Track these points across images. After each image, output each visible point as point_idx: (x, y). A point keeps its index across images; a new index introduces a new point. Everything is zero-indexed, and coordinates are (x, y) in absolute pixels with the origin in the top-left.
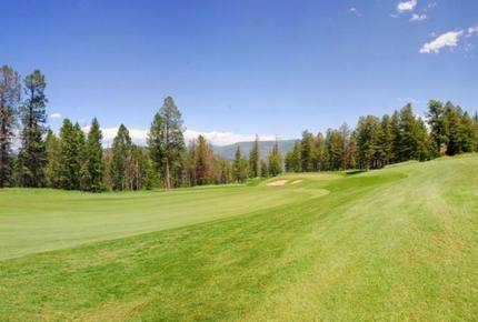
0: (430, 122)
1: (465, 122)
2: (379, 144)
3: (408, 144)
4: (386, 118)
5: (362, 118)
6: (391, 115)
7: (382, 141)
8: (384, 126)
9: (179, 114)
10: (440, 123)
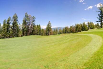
0: (88, 25)
1: (93, 25)
2: (79, 28)
3: (84, 29)
4: (80, 24)
5: (76, 24)
6: (81, 24)
7: (80, 28)
8: (80, 25)
9: (51, 24)
10: (89, 25)
